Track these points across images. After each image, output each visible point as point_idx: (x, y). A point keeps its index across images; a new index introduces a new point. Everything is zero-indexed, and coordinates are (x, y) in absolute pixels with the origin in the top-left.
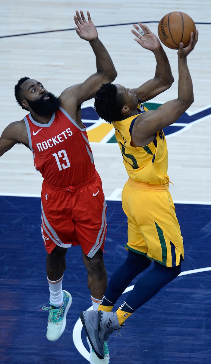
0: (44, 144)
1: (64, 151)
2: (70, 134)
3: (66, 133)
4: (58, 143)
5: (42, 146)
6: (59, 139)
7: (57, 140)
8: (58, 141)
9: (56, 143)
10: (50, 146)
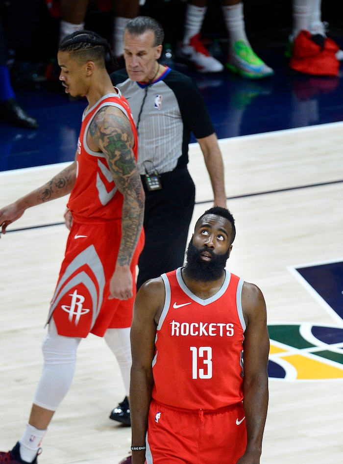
0: (185, 326)
1: (209, 350)
2: (230, 333)
3: (224, 328)
4: (206, 334)
5: (180, 328)
6: (211, 329)
7: (207, 329)
8: (208, 332)
9: (203, 332)
10: (192, 334)
